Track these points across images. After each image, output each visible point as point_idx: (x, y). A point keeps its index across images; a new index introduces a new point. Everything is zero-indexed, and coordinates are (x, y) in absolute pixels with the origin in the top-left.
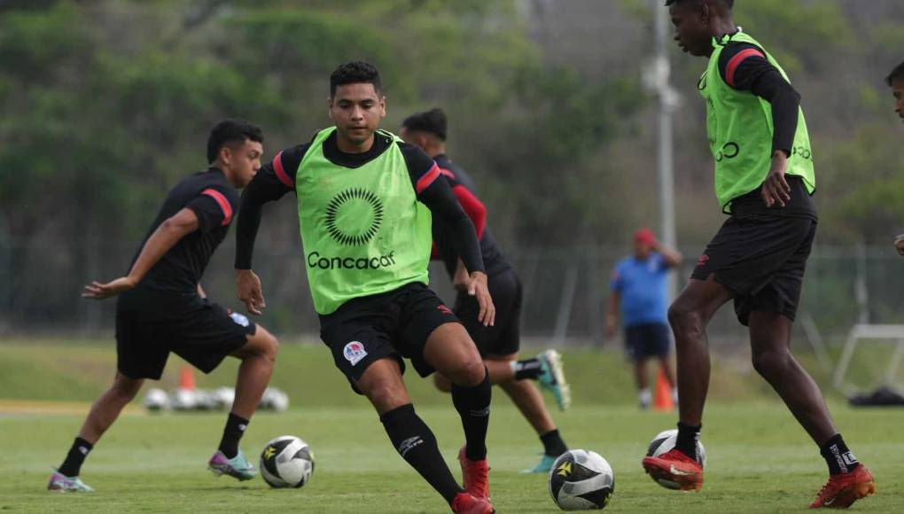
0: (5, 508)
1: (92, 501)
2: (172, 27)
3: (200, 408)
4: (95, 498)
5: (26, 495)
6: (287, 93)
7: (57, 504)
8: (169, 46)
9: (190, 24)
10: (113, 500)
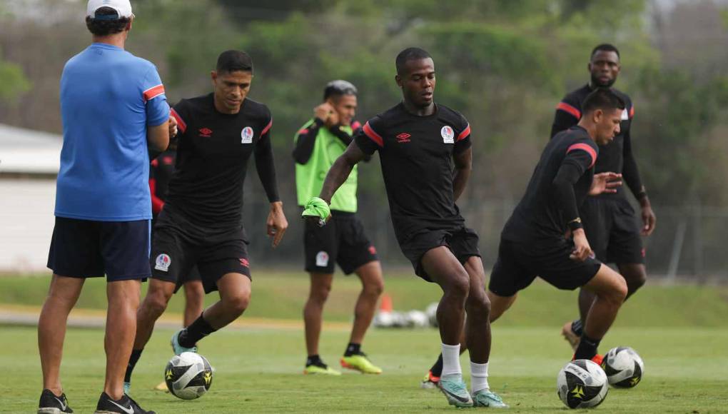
0: (247, 400)
1: (311, 396)
2: (377, 35)
3: (396, 326)
4: (314, 393)
5: (262, 391)
6: (465, 87)
7: (285, 397)
8: (375, 50)
9: (392, 33)
10: (328, 395)
